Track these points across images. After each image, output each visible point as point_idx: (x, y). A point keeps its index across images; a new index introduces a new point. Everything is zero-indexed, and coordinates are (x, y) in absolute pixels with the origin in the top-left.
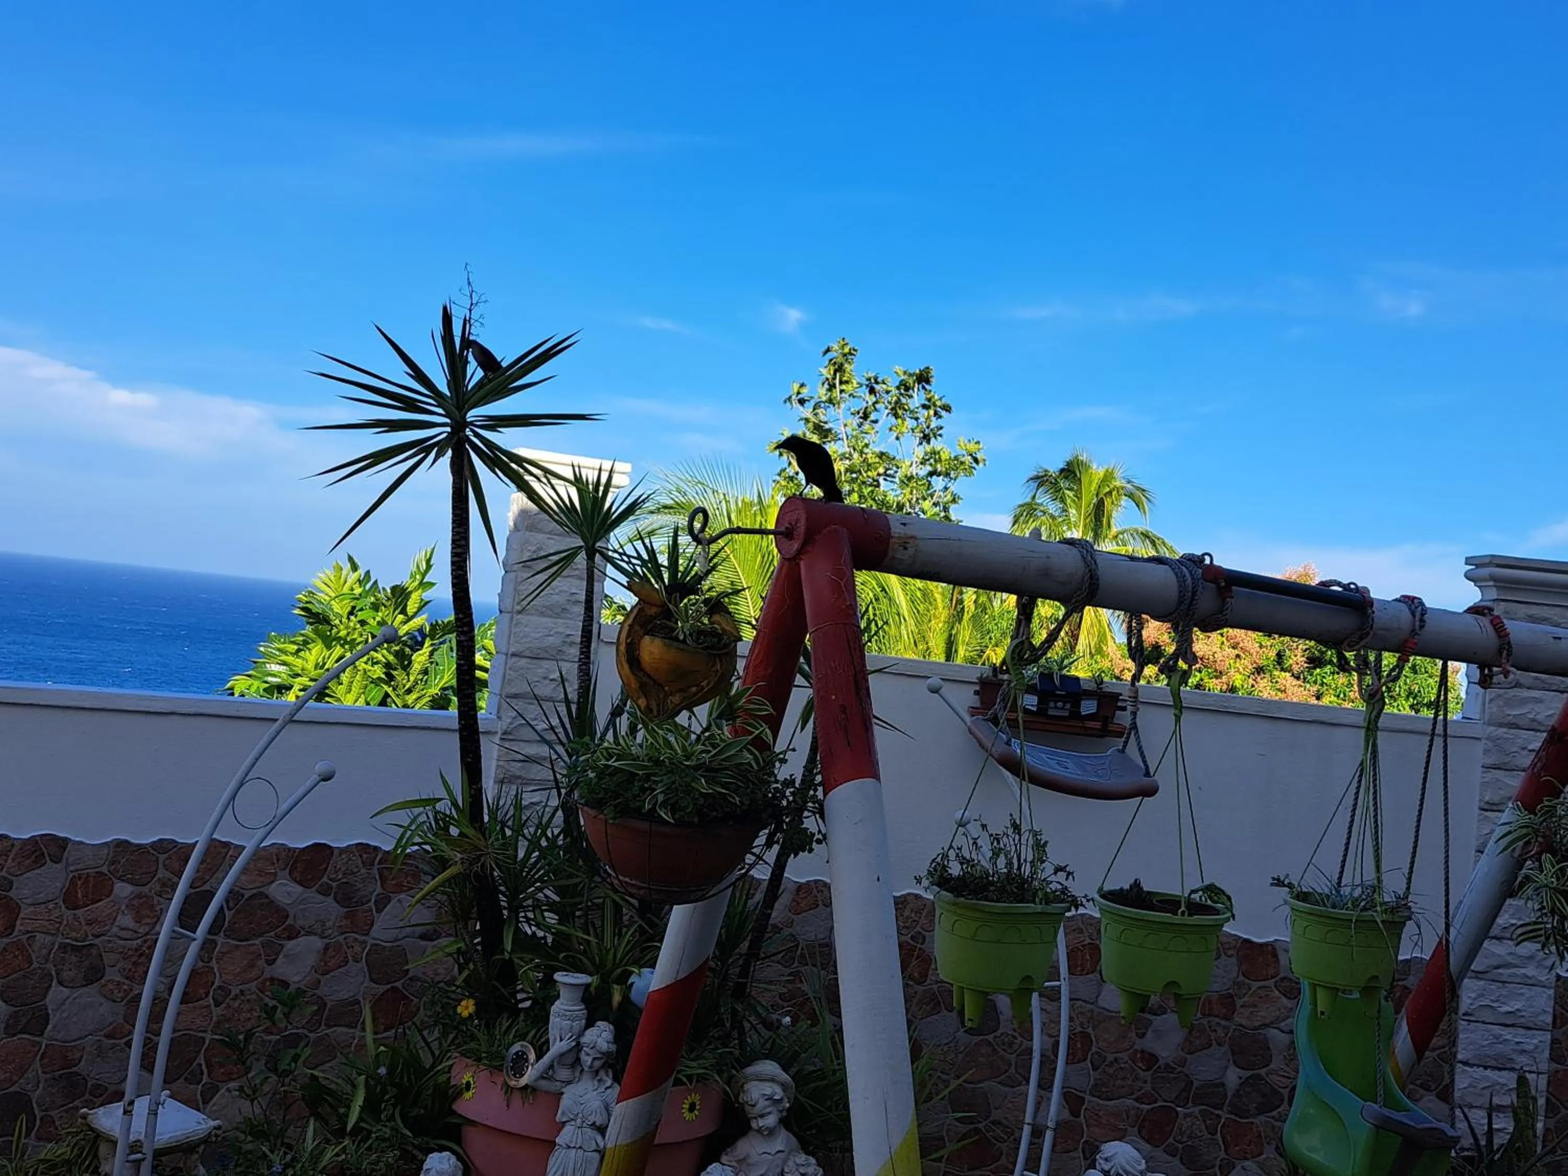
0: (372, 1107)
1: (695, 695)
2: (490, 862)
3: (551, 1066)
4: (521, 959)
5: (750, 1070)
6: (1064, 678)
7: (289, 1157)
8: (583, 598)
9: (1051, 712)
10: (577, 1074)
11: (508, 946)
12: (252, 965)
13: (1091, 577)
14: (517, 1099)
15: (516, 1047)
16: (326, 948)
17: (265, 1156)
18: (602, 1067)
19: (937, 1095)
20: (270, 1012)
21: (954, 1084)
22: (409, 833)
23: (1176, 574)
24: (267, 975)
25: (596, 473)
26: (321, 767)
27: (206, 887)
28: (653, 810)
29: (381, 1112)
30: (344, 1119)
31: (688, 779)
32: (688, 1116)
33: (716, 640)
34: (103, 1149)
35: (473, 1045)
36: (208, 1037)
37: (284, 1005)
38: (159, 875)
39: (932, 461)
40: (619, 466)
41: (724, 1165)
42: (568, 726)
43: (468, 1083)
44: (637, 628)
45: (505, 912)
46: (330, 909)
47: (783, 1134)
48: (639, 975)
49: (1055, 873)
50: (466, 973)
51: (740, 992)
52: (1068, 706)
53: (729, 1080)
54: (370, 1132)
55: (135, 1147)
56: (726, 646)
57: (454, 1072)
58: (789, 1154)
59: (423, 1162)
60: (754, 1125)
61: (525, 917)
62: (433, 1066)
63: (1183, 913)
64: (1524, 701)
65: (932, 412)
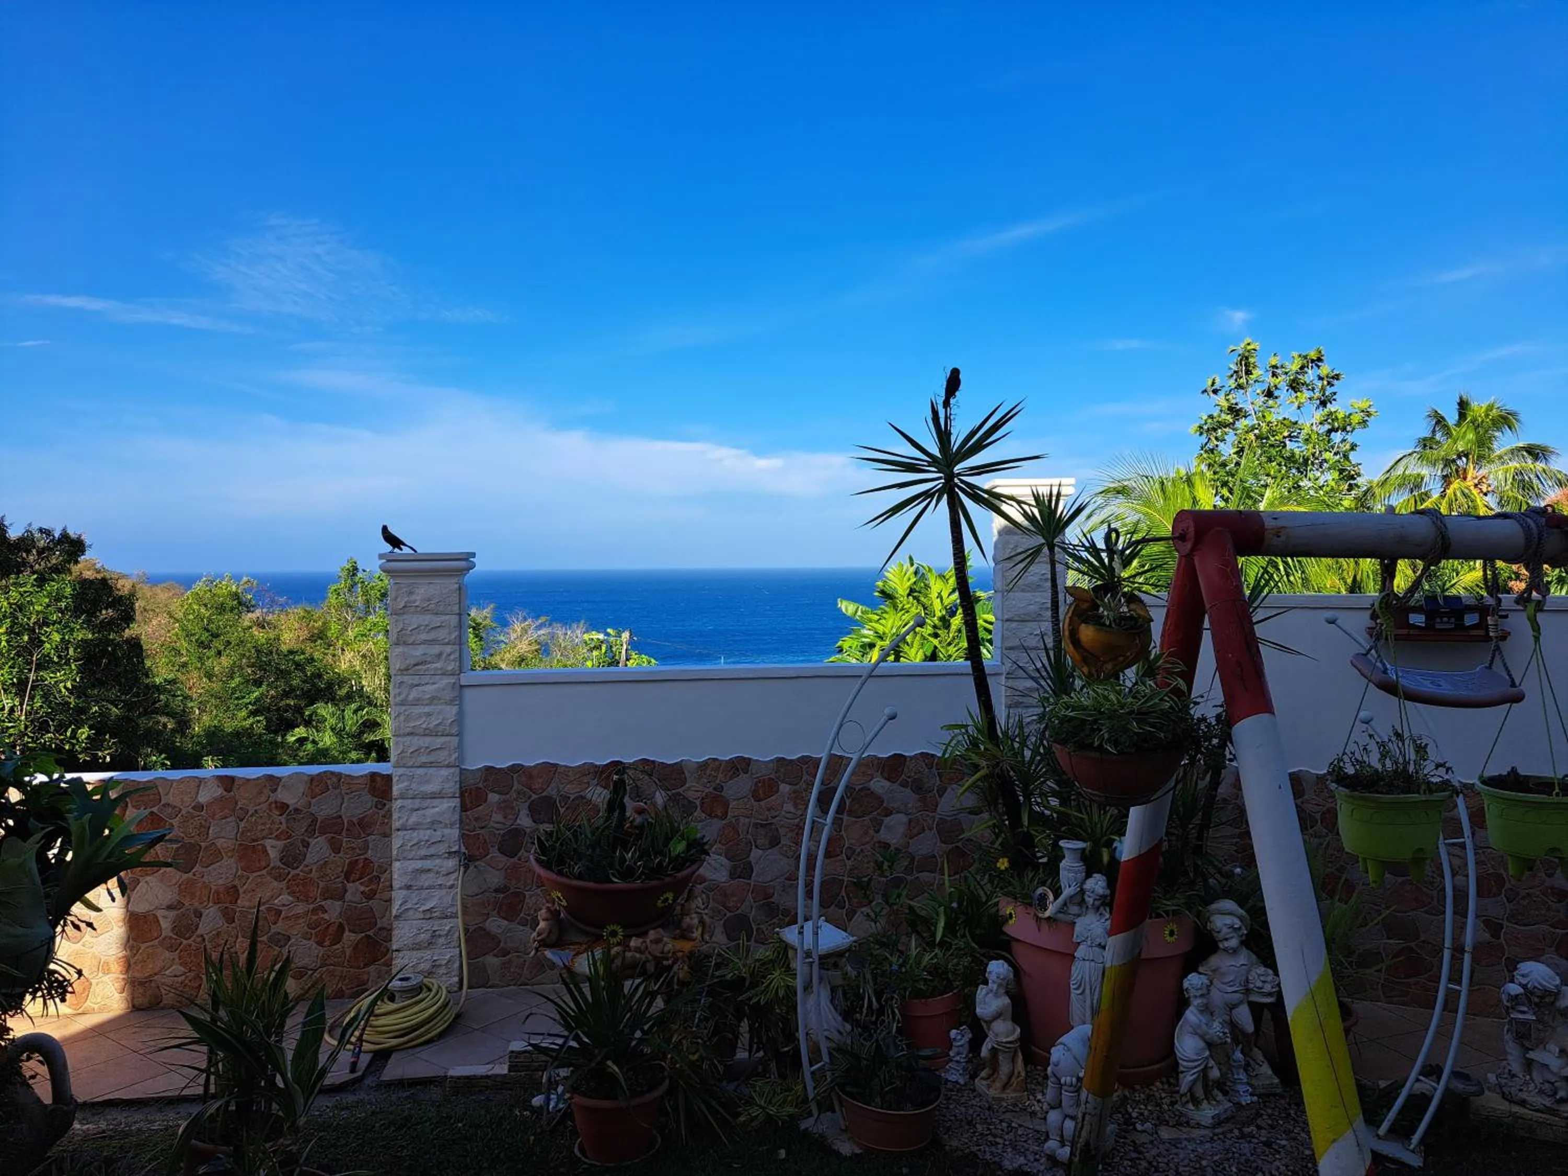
0: (950, 928)
1: (1122, 662)
2: (1006, 766)
3: (1065, 904)
4: (1036, 831)
5: (1214, 906)
6: (1446, 598)
7: (901, 960)
8: (1049, 576)
9: (1438, 626)
10: (1084, 910)
11: (1026, 823)
12: (866, 833)
13: (1443, 537)
14: (1045, 926)
15: (1040, 891)
16: (910, 821)
17: (887, 958)
18: (1102, 904)
19: (1372, 921)
20: (879, 866)
21: (1386, 913)
22: (950, 748)
23: (1521, 525)
24: (875, 839)
25: (1049, 488)
26: (888, 711)
27: (832, 785)
28: (1101, 746)
29: (957, 932)
30: (933, 935)
31: (1123, 723)
32: (1168, 939)
33: (1133, 623)
34: (791, 953)
35: (1010, 888)
36: (846, 879)
37: (888, 861)
38: (804, 778)
39: (1330, 421)
40: (1065, 481)
41: (1201, 973)
42: (1049, 669)
43: (1011, 914)
44: (1075, 618)
45: (1021, 798)
46: (907, 796)
47: (1244, 952)
48: (1120, 841)
49: (1437, 768)
50: (1000, 840)
51: (1198, 851)
52: (1453, 620)
53: (1199, 915)
54: (951, 945)
55: (808, 954)
56: (1141, 626)
57: (1000, 906)
58: (1252, 966)
59: (987, 965)
60: (1221, 945)
61: (1036, 801)
62: (987, 901)
63: (1557, 795)
65: (1325, 383)
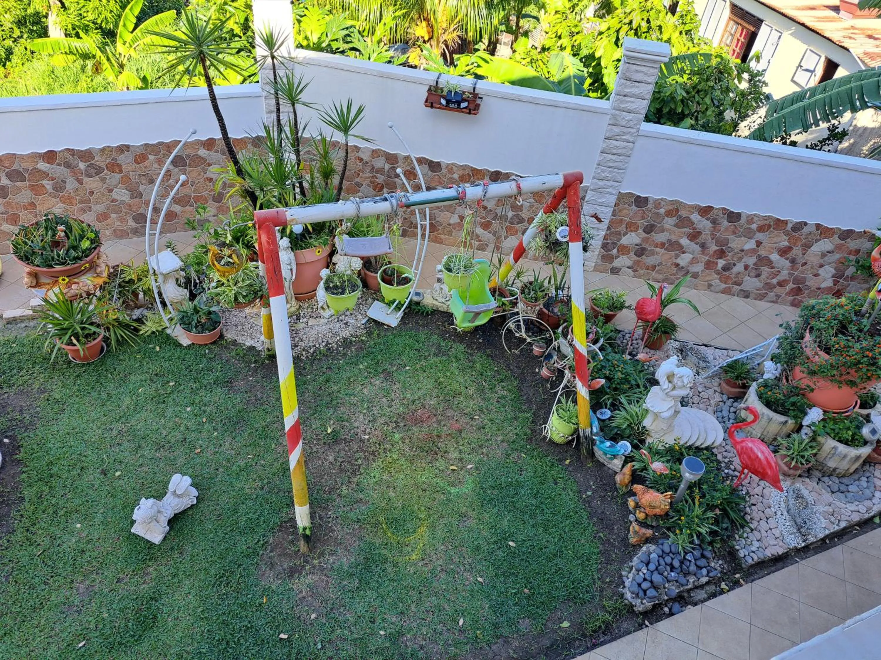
2: (247, 187)
12: (200, 174)
32: (317, 254)
36: (192, 194)
64: (627, 102)
